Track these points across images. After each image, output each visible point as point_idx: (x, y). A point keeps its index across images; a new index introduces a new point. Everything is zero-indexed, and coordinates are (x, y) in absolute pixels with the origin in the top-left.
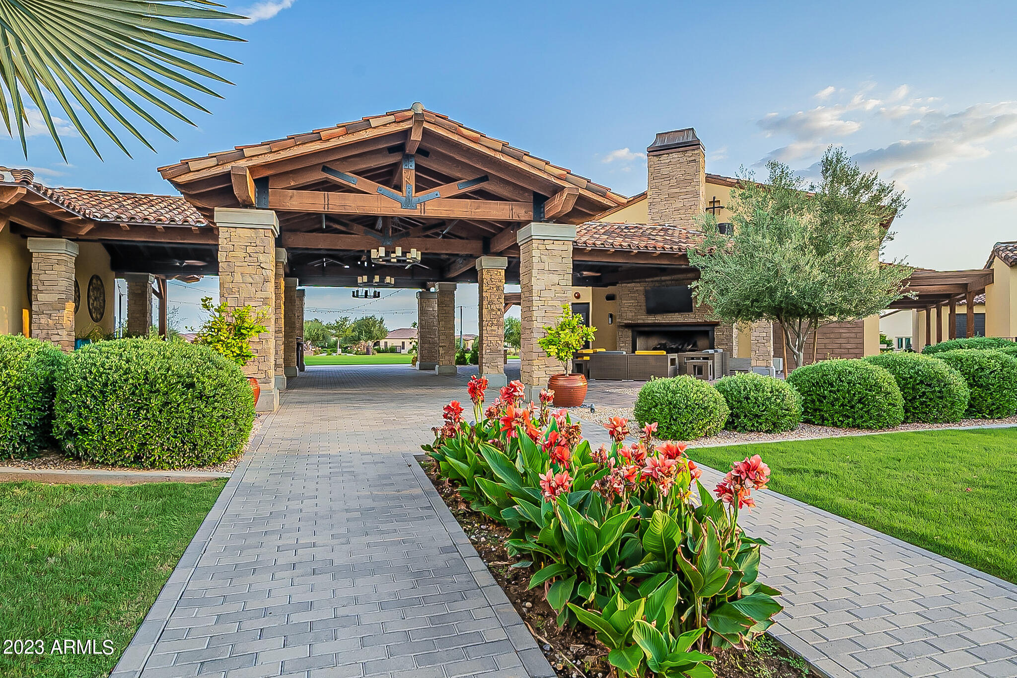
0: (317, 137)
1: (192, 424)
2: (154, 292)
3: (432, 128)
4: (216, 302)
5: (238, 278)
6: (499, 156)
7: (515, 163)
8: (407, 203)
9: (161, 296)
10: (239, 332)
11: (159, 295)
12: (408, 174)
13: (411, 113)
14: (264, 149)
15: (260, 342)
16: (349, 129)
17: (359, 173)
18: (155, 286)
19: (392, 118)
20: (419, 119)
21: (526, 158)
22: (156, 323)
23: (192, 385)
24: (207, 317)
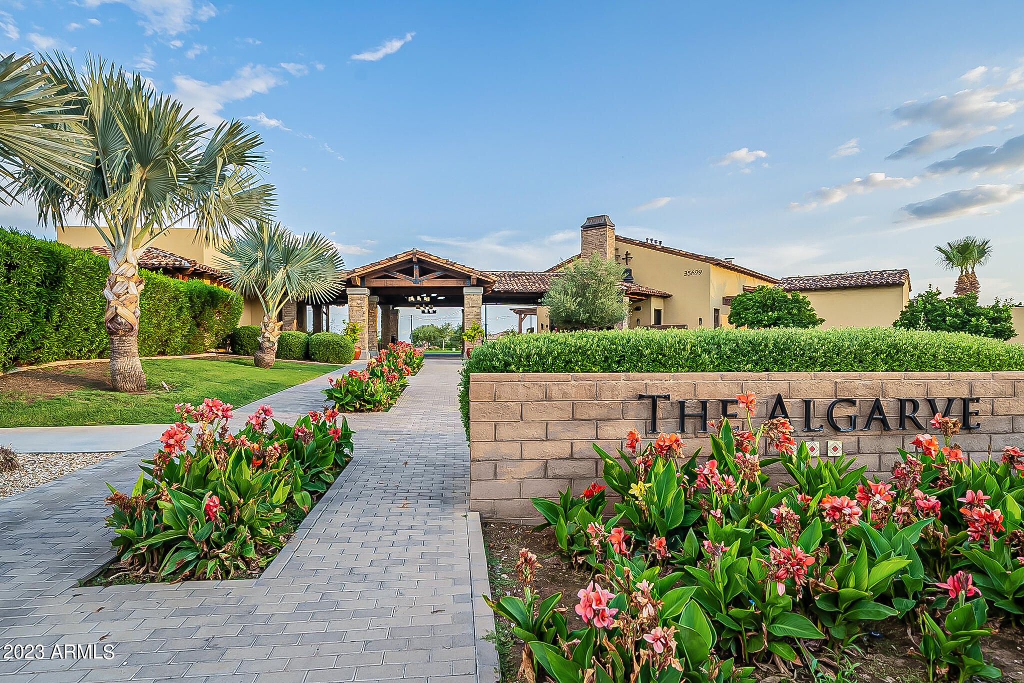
0: (379, 263)
1: (339, 353)
2: (324, 312)
3: (420, 257)
4: (347, 321)
5: (355, 312)
6: (445, 265)
7: (451, 267)
8: (416, 282)
9: (327, 314)
10: (354, 331)
11: (326, 314)
12: (416, 272)
13: (412, 252)
14: (362, 269)
15: (362, 335)
16: (390, 259)
17: (397, 271)
18: (324, 310)
19: (405, 254)
20: (414, 254)
21: (455, 265)
22: (325, 328)
23: (339, 344)
24: (345, 326)
